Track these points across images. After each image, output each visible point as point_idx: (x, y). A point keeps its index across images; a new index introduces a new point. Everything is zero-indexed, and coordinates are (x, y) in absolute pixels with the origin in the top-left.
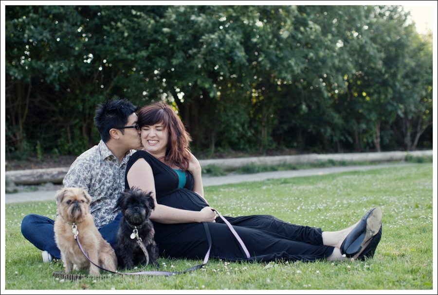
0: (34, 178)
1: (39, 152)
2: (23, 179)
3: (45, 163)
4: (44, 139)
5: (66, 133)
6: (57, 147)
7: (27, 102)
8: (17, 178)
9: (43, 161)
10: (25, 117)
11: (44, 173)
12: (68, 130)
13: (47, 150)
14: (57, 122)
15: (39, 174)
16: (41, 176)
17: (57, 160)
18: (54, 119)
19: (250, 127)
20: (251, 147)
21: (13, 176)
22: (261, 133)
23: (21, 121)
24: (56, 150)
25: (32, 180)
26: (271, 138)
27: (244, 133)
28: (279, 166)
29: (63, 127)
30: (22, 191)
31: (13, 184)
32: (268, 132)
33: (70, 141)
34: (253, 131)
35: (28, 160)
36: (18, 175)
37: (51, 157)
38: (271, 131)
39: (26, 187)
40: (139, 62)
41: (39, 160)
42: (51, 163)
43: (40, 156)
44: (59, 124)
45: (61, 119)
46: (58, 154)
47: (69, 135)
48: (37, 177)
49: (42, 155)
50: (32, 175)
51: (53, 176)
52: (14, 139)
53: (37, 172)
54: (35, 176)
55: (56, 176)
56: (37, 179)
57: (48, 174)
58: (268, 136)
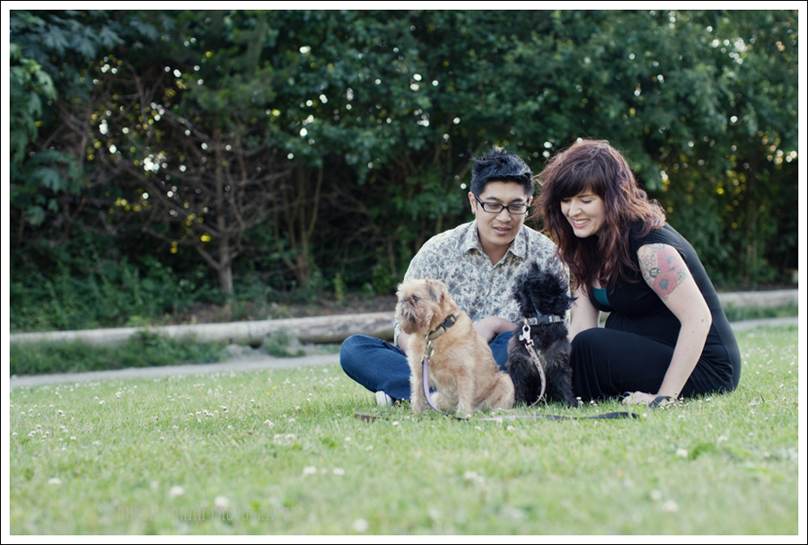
0: (333, 330)
1: (339, 288)
2: (315, 333)
3: (350, 309)
4: (347, 267)
5: (385, 254)
6: (370, 281)
7: (316, 199)
8: (302, 330)
9: (346, 305)
10: (312, 227)
11: (350, 321)
12: (390, 250)
13: (354, 286)
14: (369, 234)
15: (341, 324)
16: (345, 327)
17: (370, 303)
18: (364, 230)
19: (724, 241)
20: (726, 278)
21: (295, 327)
22: (745, 251)
23: (305, 235)
24: (369, 286)
25: (330, 334)
26: (764, 262)
27: (713, 251)
28: (780, 308)
29: (379, 244)
30: (312, 354)
31: (296, 342)
32: (758, 250)
33: (394, 269)
34: (730, 248)
35: (319, 304)
36: (305, 326)
37: (361, 299)
38: (763, 246)
39: (319, 347)
40: (520, 122)
41: (339, 303)
42: (361, 309)
43: (340, 296)
44: (373, 239)
45: (378, 230)
46: (372, 294)
47: (392, 259)
48: (339, 329)
49: (345, 295)
50: (328, 326)
51: (367, 328)
52: (293, 267)
53: (339, 321)
54: (335, 327)
55: (371, 328)
56: (338, 333)
57: (357, 324)
58: (758, 256)
